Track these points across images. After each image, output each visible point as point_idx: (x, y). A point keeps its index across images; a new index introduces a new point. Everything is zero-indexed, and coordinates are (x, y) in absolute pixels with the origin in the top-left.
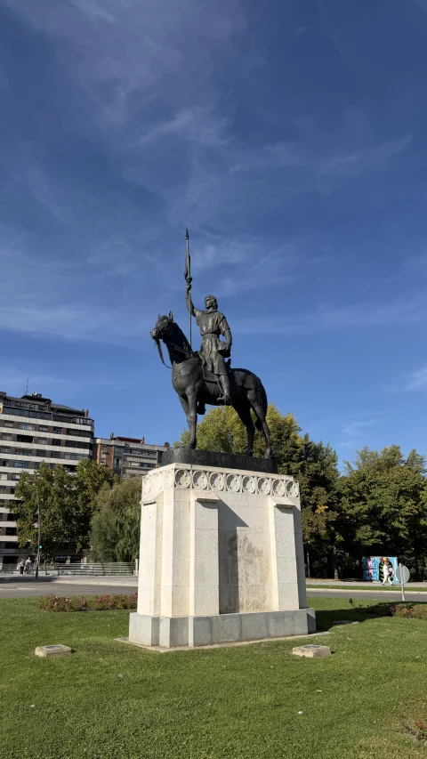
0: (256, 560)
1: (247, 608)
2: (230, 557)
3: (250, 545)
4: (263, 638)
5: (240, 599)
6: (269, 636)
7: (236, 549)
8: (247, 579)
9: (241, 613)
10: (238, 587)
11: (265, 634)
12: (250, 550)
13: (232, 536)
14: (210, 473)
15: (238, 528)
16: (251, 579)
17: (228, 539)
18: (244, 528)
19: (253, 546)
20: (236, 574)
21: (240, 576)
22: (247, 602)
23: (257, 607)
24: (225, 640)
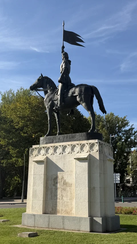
0: (68, 189)
1: (61, 213)
2: (54, 187)
3: (65, 181)
4: (61, 229)
5: (58, 208)
6: (64, 229)
7: (57, 183)
8: (62, 198)
9: (58, 215)
10: (57, 202)
11: (62, 227)
12: (65, 183)
13: (55, 177)
14: (46, 147)
15: (59, 173)
16: (65, 199)
17: (53, 178)
18: (62, 172)
19: (67, 181)
20: (56, 195)
21: (58, 197)
22: (62, 210)
23: (67, 213)
24: (41, 226)
